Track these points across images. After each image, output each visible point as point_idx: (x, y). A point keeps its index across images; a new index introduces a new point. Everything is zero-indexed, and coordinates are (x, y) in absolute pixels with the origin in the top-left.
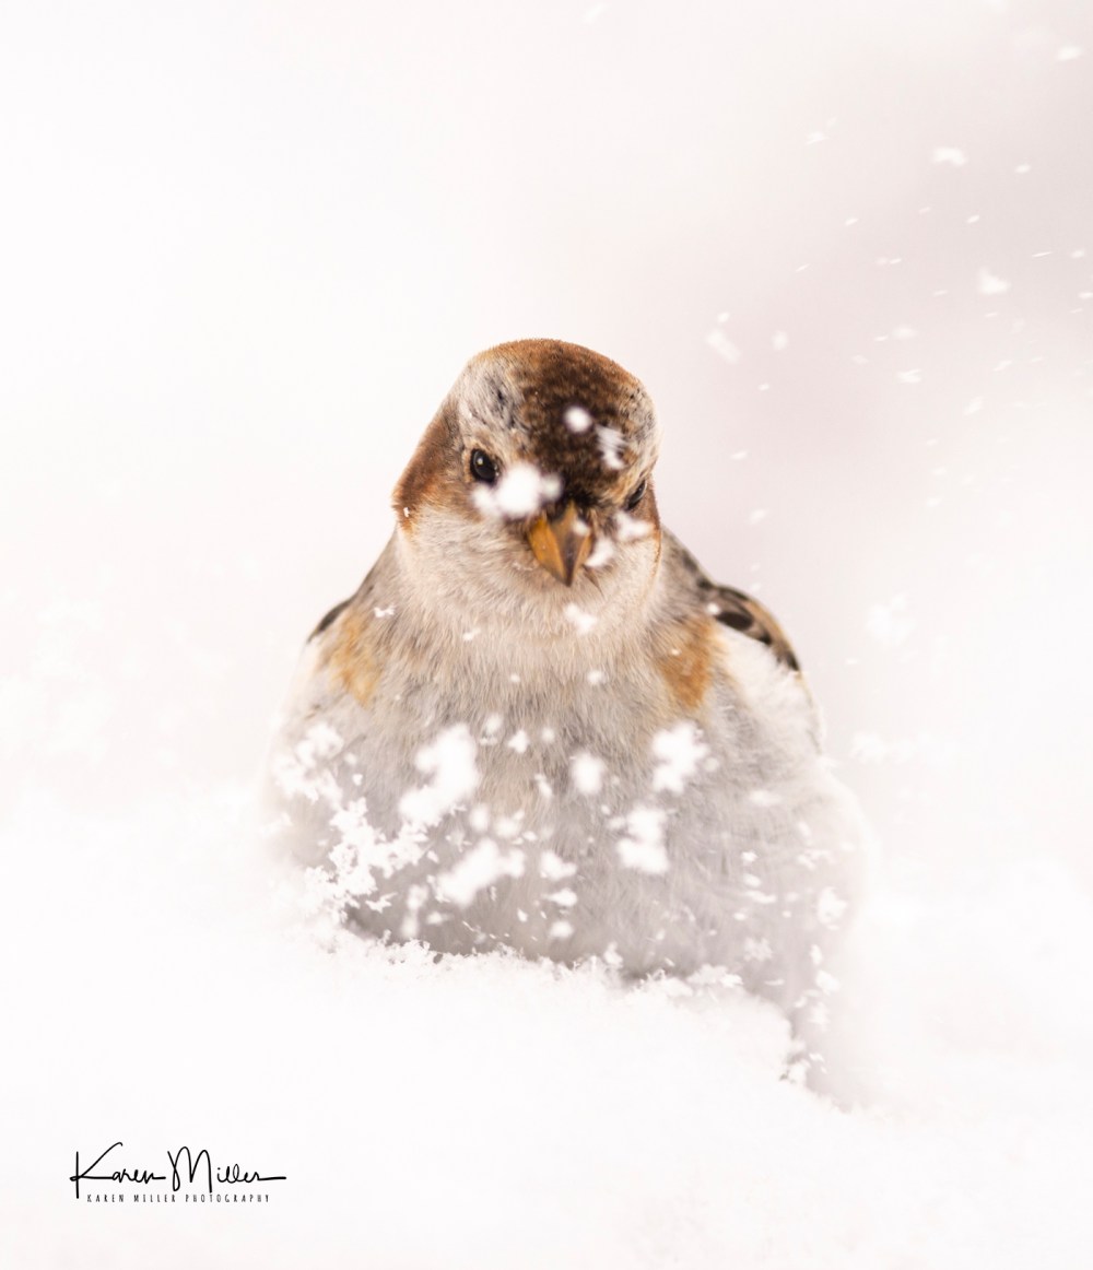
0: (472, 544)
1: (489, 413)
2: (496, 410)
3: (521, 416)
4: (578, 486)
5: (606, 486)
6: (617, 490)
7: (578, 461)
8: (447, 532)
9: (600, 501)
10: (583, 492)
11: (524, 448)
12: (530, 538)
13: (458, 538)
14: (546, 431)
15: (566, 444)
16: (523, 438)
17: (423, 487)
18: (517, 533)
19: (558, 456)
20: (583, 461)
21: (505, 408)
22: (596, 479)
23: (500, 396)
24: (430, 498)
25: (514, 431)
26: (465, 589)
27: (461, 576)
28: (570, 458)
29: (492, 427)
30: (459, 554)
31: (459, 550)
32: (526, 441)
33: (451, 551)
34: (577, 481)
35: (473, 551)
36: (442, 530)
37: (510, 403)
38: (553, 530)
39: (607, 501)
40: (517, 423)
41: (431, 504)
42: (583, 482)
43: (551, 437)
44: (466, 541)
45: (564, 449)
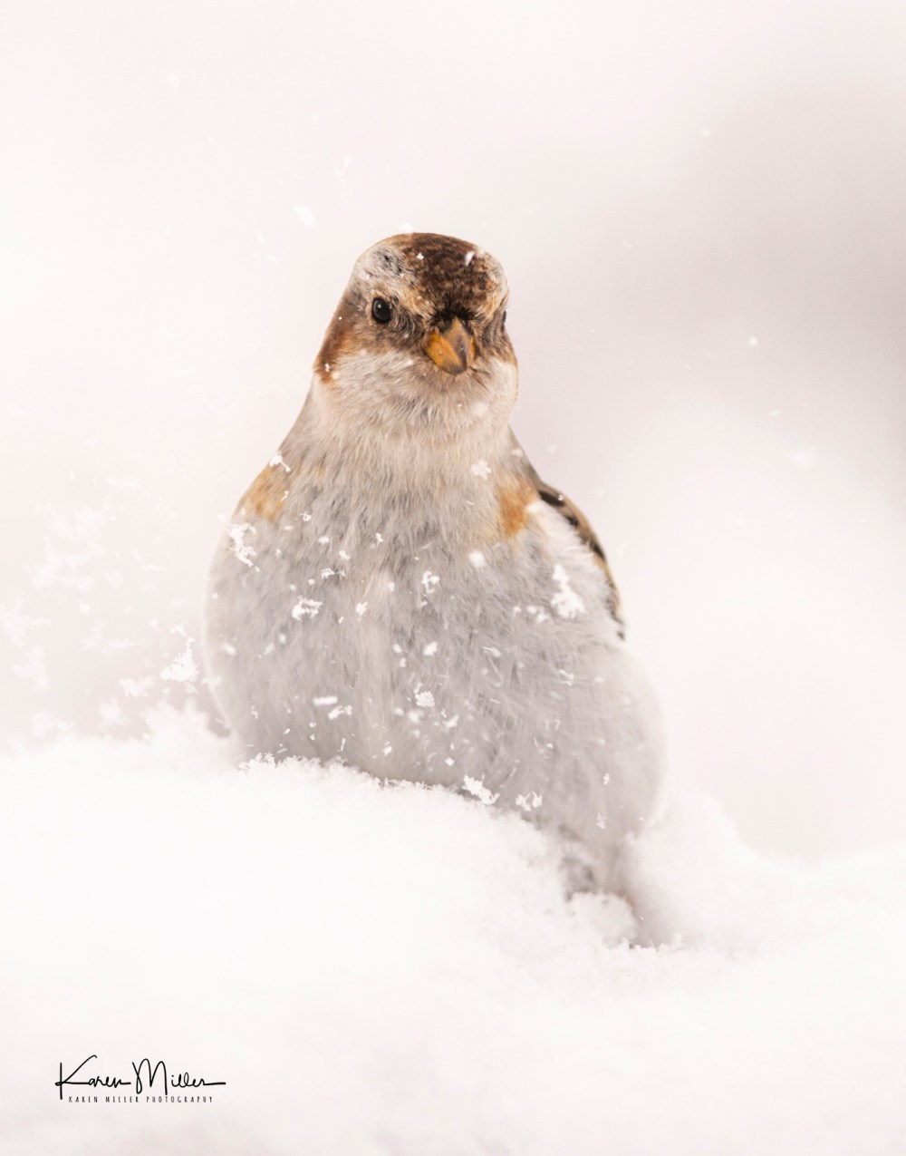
0: (384, 370)
1: (382, 271)
2: (385, 267)
3: (405, 265)
4: (459, 305)
5: (479, 303)
6: (487, 306)
7: (455, 287)
8: (363, 368)
9: (476, 316)
10: (463, 309)
11: (412, 283)
12: (429, 350)
13: (372, 369)
14: (427, 270)
15: (443, 277)
16: (410, 277)
17: (338, 346)
18: (418, 351)
19: (439, 285)
20: (458, 286)
21: (392, 264)
22: (471, 298)
23: (387, 258)
24: (345, 350)
25: (402, 275)
26: (381, 412)
27: (377, 400)
28: (448, 285)
29: (386, 278)
30: (375, 382)
31: (375, 379)
32: (413, 279)
33: (369, 381)
34: (457, 301)
35: (387, 376)
36: (359, 368)
37: (395, 260)
38: (445, 337)
39: (481, 315)
40: (404, 270)
41: (346, 353)
42: (461, 302)
43: (432, 273)
44: (379, 370)
45: (443, 280)
